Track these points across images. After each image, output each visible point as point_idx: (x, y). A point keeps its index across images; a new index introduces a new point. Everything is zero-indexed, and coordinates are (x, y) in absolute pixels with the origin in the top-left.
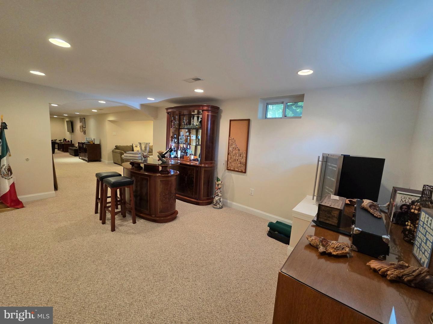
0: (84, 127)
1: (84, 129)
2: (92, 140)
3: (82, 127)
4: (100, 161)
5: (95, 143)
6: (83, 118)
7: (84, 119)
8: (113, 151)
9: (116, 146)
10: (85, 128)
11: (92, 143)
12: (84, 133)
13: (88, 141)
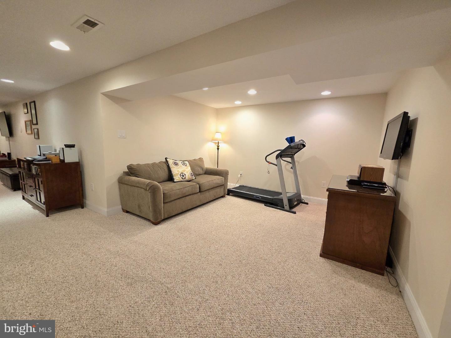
0: (35, 122)
1: (33, 127)
2: (58, 152)
3: (29, 123)
4: (82, 205)
5: (66, 161)
6: (30, 103)
7: (33, 104)
8: (121, 181)
9: (129, 167)
10: (37, 124)
11: (55, 161)
12: (36, 137)
13: (44, 155)
